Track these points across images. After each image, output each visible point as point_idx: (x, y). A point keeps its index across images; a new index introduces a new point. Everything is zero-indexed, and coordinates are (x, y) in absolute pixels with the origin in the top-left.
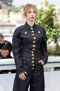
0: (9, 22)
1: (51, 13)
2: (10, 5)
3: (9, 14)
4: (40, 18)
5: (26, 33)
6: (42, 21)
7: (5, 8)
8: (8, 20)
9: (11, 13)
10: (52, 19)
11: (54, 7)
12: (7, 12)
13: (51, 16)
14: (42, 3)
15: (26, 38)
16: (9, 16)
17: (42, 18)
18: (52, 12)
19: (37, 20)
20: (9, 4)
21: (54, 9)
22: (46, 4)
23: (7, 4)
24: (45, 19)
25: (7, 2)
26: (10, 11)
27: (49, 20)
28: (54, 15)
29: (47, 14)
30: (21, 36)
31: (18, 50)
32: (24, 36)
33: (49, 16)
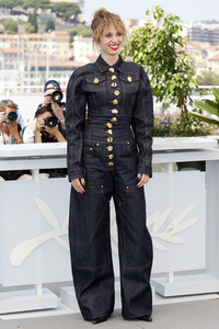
0: (72, 59)
1: (171, 35)
2: (75, 21)
3: (72, 41)
4: (144, 47)
5: (96, 81)
6: (147, 54)
7: (64, 28)
8: (70, 55)
9: (76, 38)
10: (173, 49)
11: (176, 23)
12: (68, 37)
13: (170, 44)
14: (147, 13)
16: (71, 47)
17: (148, 47)
18: (171, 33)
19: (136, 52)
20: (72, 17)
21: (177, 27)
22: (157, 15)
23: (67, 19)
24: (156, 49)
25: (68, 12)
26: (75, 34)
27: (164, 53)
28: (176, 41)
29: (160, 37)
32: (91, 89)
33: (165, 42)
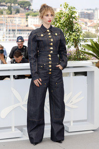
0: (27, 26)
2: (28, 9)
3: (27, 18)
4: (59, 21)
5: (42, 35)
6: (61, 24)
7: (23, 12)
8: (26, 24)
9: (29, 17)
10: (72, 21)
11: (74, 10)
12: (26, 16)
13: (71, 19)
14: (61, 6)
15: (42, 41)
16: (27, 21)
17: (61, 21)
18: (72, 14)
19: (56, 23)
20: (27, 7)
21: (74, 12)
22: (65, 6)
23: (25, 8)
24: (65, 22)
25: (25, 5)
26: (28, 15)
27: (68, 23)
28: (74, 18)
29: (66, 17)
30: (38, 39)
31: (34, 54)
33: (69, 18)
